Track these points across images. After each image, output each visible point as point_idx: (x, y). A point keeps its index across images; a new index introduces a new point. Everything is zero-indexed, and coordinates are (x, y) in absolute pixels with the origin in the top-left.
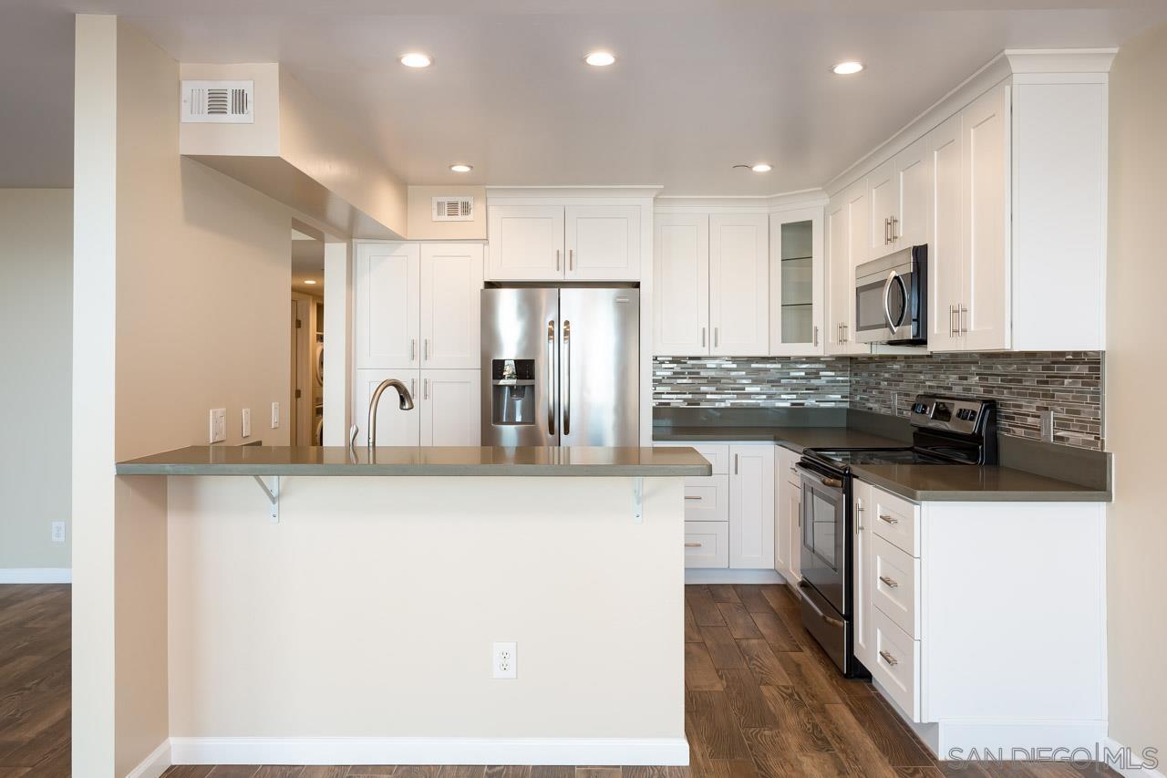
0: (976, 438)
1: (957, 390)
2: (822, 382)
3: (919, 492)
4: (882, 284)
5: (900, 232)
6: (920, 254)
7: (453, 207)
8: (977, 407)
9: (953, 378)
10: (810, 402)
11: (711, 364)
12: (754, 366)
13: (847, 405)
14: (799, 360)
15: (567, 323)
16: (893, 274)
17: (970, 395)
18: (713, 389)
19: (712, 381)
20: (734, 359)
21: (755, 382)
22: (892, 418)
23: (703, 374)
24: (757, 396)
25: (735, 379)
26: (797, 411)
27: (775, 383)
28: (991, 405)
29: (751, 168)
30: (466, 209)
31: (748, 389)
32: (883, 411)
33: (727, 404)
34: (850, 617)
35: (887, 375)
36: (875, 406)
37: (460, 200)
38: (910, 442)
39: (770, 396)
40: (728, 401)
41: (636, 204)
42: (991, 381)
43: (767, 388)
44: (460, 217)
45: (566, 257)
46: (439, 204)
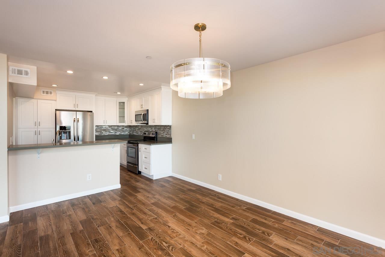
0: (155, 137)
1: (151, 131)
2: (124, 130)
3: (151, 144)
4: (141, 114)
5: (143, 106)
6: (148, 110)
7: (47, 93)
8: (155, 133)
9: (150, 129)
10: (122, 133)
11: (104, 127)
12: (112, 127)
13: (129, 134)
14: (121, 126)
15: (78, 119)
16: (143, 113)
17: (153, 131)
18: (104, 131)
19: (104, 130)
20: (108, 126)
21: (113, 130)
22: (139, 135)
23: (102, 129)
24: (113, 132)
25: (109, 130)
26: (120, 135)
27: (116, 130)
28: (156, 132)
29: (117, 93)
30: (51, 93)
31: (111, 131)
32: (137, 134)
33: (107, 134)
34: (138, 165)
35: (137, 129)
36: (135, 134)
37: (49, 91)
38: (143, 139)
39: (115, 132)
40: (107, 133)
41: (92, 96)
42: (156, 129)
43: (115, 131)
44: (49, 95)
45: (76, 105)
46: (43, 91)
